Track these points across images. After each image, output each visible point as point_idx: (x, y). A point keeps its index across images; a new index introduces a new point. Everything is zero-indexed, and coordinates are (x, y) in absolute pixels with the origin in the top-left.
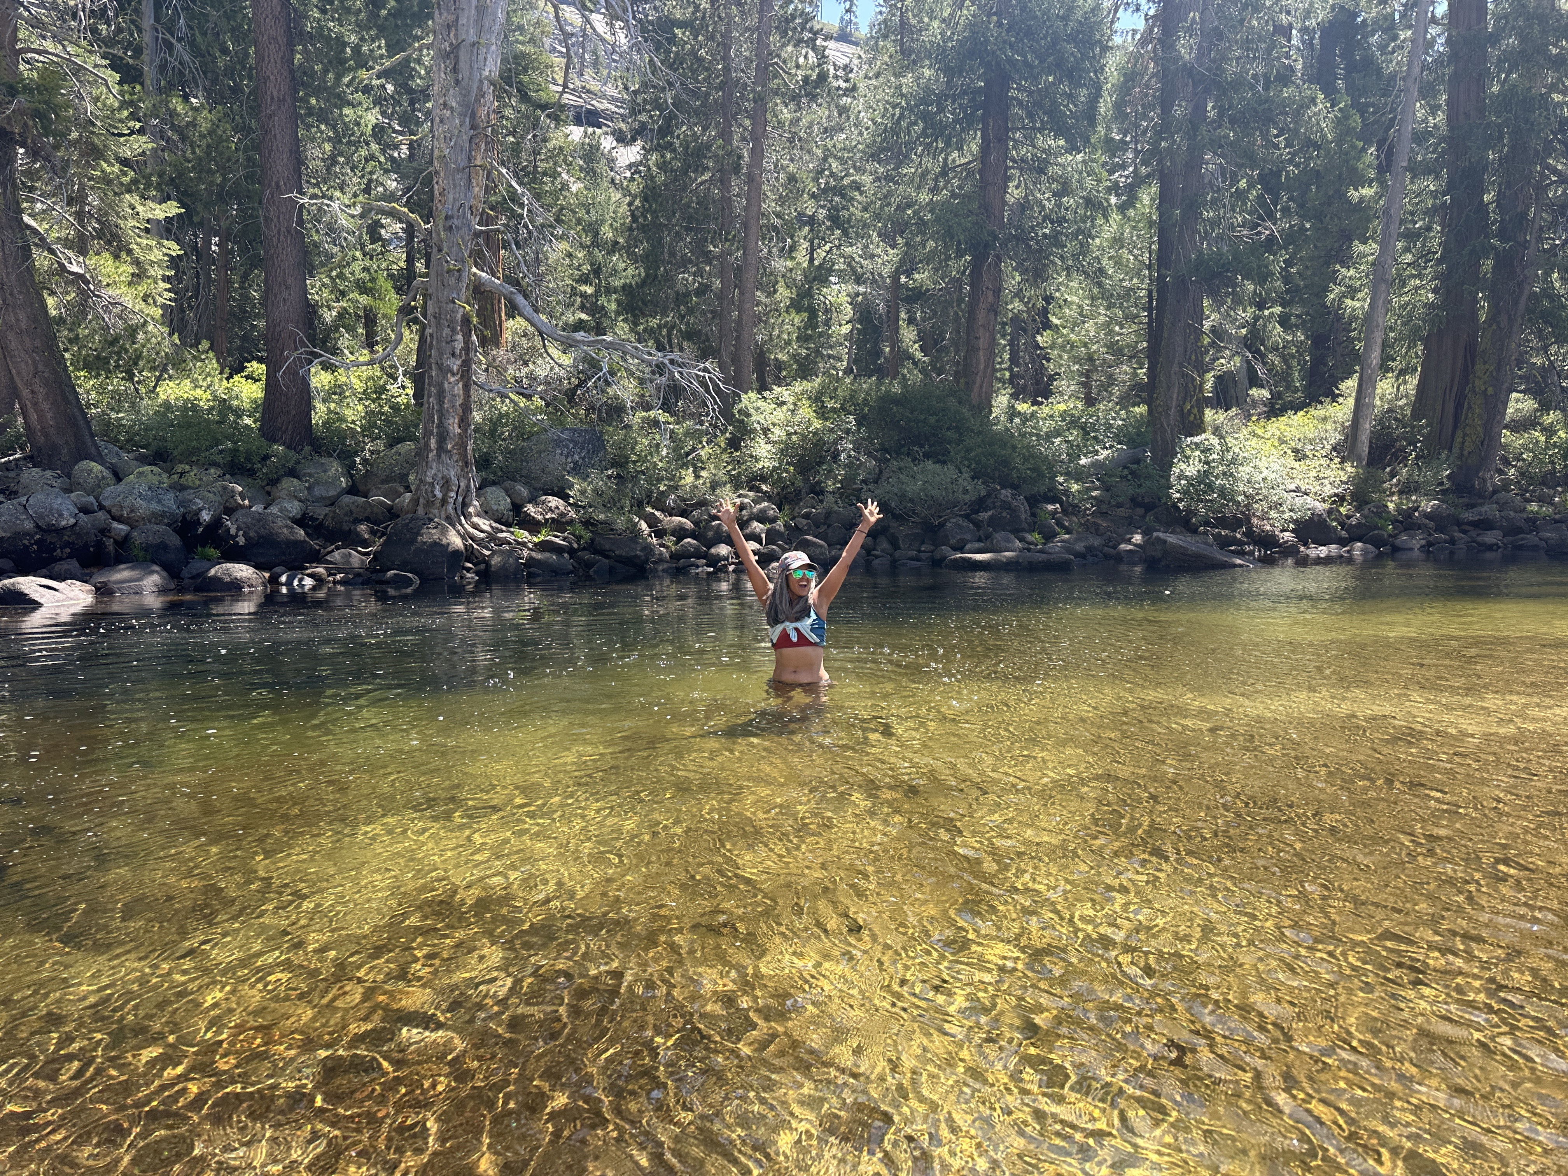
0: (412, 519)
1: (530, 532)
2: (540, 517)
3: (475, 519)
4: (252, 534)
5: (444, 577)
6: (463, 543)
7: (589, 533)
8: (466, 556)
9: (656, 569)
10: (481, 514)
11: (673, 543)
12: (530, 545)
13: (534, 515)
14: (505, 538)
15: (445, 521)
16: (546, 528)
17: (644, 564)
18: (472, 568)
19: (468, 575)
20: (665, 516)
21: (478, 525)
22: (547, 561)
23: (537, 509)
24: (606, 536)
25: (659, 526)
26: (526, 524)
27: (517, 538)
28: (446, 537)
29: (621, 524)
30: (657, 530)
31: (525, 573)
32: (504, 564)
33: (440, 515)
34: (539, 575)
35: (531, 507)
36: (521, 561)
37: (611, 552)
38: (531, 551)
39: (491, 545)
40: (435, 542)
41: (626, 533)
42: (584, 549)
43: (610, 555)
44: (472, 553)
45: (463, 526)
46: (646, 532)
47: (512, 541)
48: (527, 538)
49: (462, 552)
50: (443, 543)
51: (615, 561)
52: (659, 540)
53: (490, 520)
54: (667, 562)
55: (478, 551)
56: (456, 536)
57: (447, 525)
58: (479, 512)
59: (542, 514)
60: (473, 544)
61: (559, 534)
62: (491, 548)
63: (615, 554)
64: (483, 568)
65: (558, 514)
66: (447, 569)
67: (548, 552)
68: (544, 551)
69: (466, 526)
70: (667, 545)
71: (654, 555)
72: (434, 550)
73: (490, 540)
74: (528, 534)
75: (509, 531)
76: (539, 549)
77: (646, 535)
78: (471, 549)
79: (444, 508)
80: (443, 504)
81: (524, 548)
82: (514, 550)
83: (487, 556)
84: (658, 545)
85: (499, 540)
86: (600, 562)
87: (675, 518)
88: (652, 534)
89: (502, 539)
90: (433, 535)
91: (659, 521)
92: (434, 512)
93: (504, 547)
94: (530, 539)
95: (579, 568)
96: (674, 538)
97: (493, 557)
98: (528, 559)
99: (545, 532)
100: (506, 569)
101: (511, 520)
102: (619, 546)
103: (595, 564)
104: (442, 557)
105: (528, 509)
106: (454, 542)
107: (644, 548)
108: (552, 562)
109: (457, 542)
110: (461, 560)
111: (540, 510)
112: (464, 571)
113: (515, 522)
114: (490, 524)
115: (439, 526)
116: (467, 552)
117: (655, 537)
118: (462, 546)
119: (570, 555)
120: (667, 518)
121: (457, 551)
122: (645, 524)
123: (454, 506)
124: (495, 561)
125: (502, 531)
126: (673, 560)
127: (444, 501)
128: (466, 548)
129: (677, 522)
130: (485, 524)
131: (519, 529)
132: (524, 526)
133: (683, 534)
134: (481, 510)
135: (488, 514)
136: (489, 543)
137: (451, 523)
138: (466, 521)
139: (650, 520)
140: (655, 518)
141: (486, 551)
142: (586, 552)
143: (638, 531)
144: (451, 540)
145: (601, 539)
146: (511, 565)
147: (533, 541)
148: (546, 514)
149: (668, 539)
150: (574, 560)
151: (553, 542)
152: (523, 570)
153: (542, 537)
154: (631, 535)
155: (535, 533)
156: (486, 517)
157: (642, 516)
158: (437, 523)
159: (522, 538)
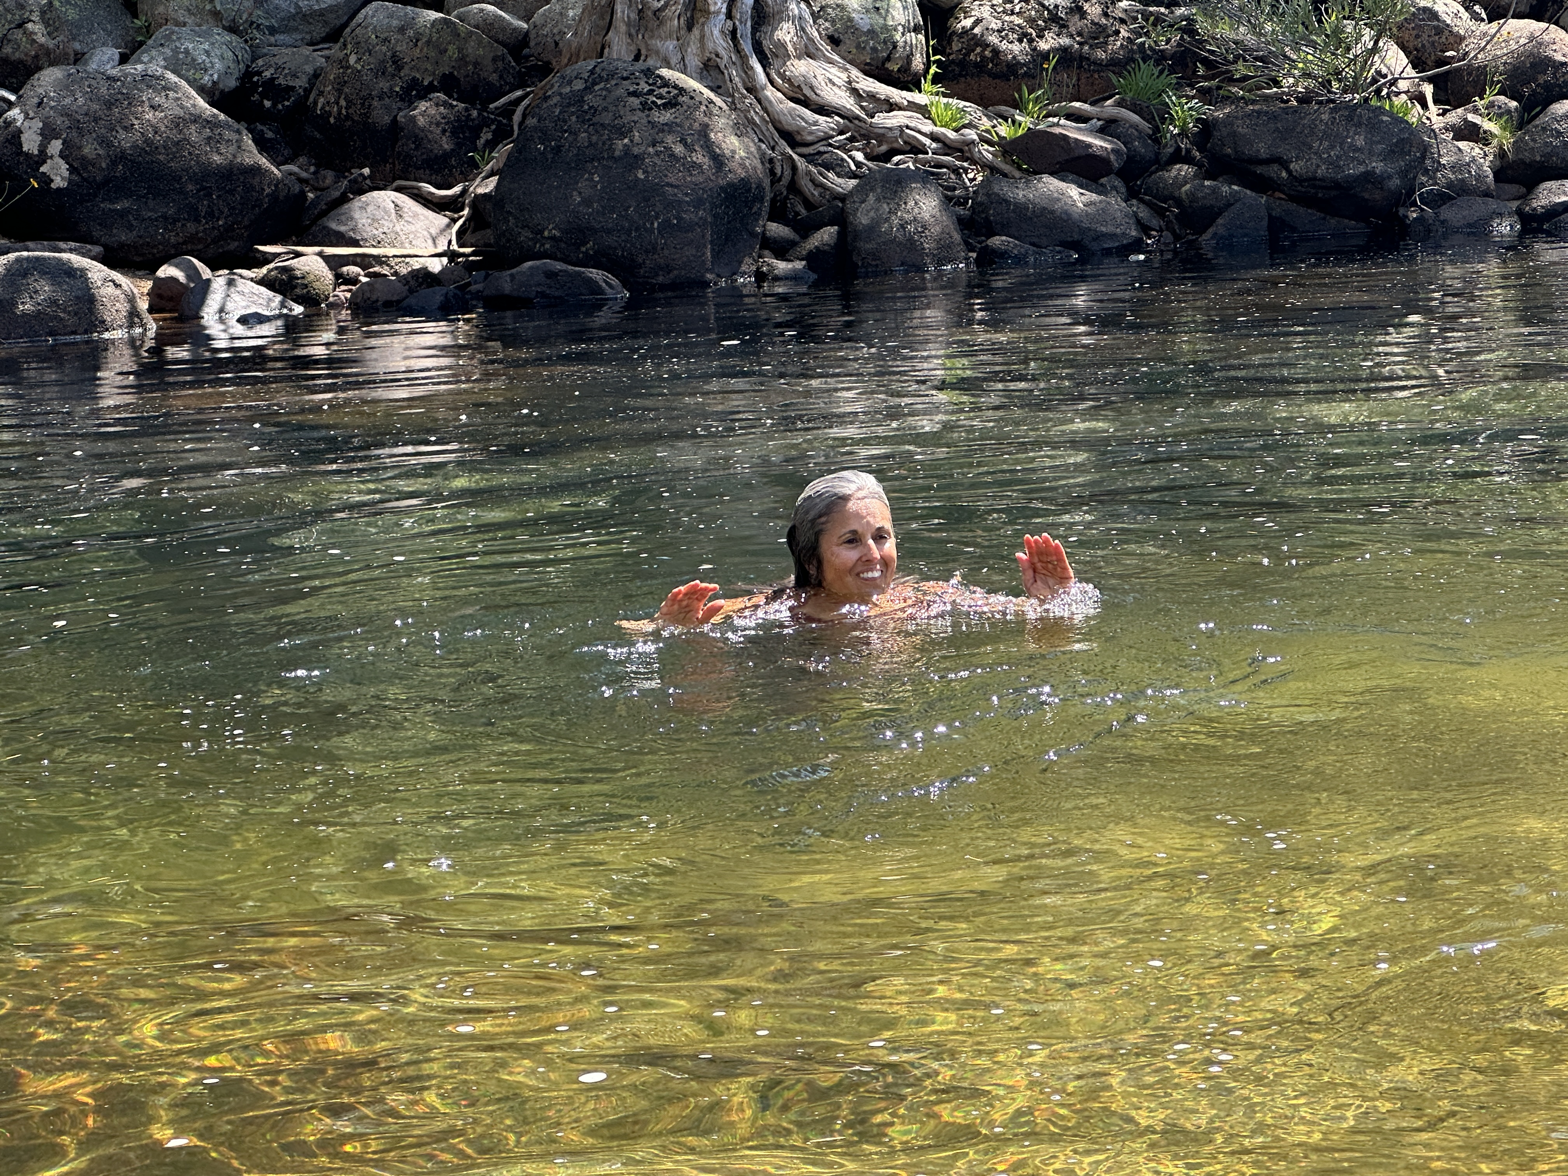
0: (594, 79)
1: (983, 102)
2: (1016, 49)
3: (799, 67)
4: (90, 149)
5: (703, 276)
6: (763, 155)
7: (1193, 97)
8: (773, 201)
9: (1443, 222)
10: (818, 49)
11: (1506, 122)
12: (986, 152)
13: (996, 41)
14: (902, 131)
15: (701, 79)
16: (1040, 87)
17: (1397, 205)
18: (793, 244)
19: (782, 266)
20: (1476, 17)
21: (812, 88)
22: (1050, 207)
23: (1007, 18)
24: (1257, 107)
25: (1453, 57)
26: (972, 76)
27: (943, 130)
28: (706, 136)
29: (1310, 57)
30: (1447, 73)
31: (974, 255)
32: (902, 227)
33: (683, 59)
34: (1020, 261)
35: (986, 15)
36: (960, 210)
37: (1275, 167)
38: (992, 173)
39: (853, 159)
40: (673, 155)
41: (1329, 92)
42: (1178, 157)
43: (1270, 179)
44: (793, 187)
45: (760, 96)
46: (1403, 85)
47: (927, 141)
48: (976, 127)
49: (759, 186)
50: (700, 157)
51: (1291, 198)
52: (1453, 113)
53: (848, 66)
54: (1487, 194)
55: (813, 181)
56: (739, 130)
57: (708, 93)
58: (811, 40)
59: (1025, 35)
60: (795, 157)
61: (1086, 107)
62: (853, 168)
63: (1289, 172)
64: (832, 242)
65: (1080, 34)
66: (713, 250)
67: (1052, 174)
68: (1036, 173)
69: (771, 93)
70: (1485, 132)
71: (1437, 170)
72: (669, 185)
73: (852, 139)
74: (979, 114)
75: (913, 106)
76: (1019, 168)
77: (1404, 97)
78: (788, 173)
79: (696, 32)
80: (692, 17)
81: (966, 164)
82: (933, 174)
83: (843, 198)
84: (1447, 130)
85: (881, 138)
86: (1238, 205)
87: (1513, 24)
88: (1428, 90)
89: (890, 134)
90: (663, 131)
91: (1451, 39)
92: (663, 51)
93: (897, 164)
94: (987, 131)
95: (1160, 230)
96: (1514, 104)
97: (863, 202)
98: (981, 204)
99: (1037, 100)
100: (911, 240)
101: (918, 63)
102: (1304, 144)
103: (1219, 214)
104: (697, 208)
105: (978, 22)
106: (734, 152)
107: (1396, 144)
108: (1066, 212)
109: (743, 154)
110: (758, 214)
111: (1018, 20)
112: (766, 252)
113: (933, 69)
114: (850, 83)
115: (681, 99)
116: (777, 186)
117: (1436, 102)
118: (760, 166)
119: (1126, 182)
120: (1484, 27)
121: (745, 183)
122: (1402, 54)
123: (729, 23)
124: (872, 214)
125: (891, 104)
126: (1507, 187)
127: (694, 9)
128: (772, 172)
129: (1523, 41)
130: (834, 84)
131: (945, 95)
132: (962, 86)
133: (1547, 86)
134: (816, 34)
135: (842, 47)
136: (846, 151)
137: (719, 87)
138: (768, 75)
139: (1417, 36)
140: (1436, 28)
141: (840, 181)
142: (1185, 170)
143: (1374, 81)
144: (724, 146)
145: (1237, 118)
146: (924, 227)
147: (996, 139)
148: (1041, 37)
149: (1491, 105)
150: (1141, 201)
151: (1065, 137)
152: (966, 243)
153: (1026, 121)
154: (1348, 97)
155: (1003, 108)
156: (836, 58)
157: (1386, 22)
158: (676, 87)
159: (956, 130)
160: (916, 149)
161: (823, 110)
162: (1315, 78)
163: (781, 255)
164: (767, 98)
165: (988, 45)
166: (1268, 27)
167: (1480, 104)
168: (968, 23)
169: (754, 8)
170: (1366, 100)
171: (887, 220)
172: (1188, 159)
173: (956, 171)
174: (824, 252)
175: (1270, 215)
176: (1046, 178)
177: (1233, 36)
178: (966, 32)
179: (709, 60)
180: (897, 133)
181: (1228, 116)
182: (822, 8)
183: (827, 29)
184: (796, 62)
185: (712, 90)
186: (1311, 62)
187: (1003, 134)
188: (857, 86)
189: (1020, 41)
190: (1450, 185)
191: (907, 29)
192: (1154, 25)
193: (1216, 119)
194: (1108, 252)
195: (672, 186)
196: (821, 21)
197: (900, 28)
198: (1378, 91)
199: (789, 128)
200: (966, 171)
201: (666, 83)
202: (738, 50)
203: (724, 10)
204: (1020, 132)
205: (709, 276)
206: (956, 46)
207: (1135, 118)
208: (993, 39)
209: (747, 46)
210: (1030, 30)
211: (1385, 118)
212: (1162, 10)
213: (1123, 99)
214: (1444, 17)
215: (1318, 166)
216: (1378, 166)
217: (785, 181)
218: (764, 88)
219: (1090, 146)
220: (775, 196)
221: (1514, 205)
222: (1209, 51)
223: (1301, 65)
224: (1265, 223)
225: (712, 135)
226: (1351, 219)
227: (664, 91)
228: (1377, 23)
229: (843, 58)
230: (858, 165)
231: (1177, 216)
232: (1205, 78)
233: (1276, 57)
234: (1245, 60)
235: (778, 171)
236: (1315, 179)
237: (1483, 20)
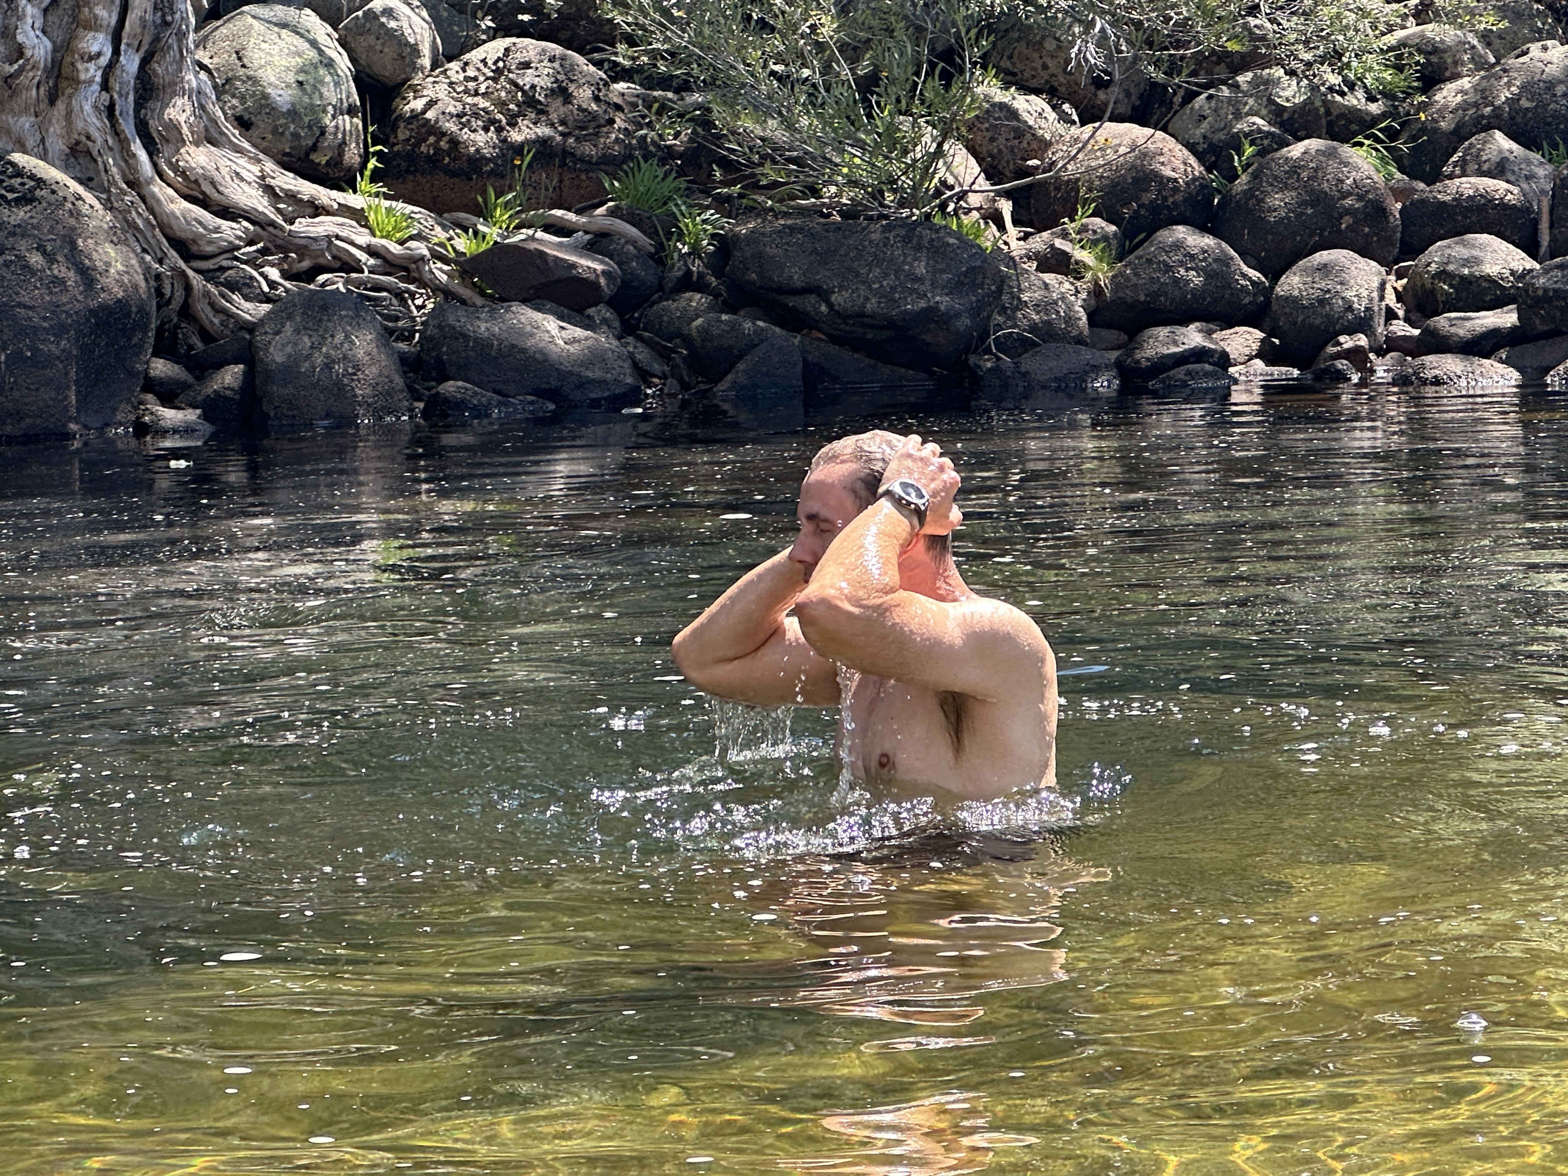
1: (436, 207)
2: (480, 140)
3: (198, 157)
5: (65, 426)
6: (147, 269)
7: (708, 208)
8: (160, 330)
9: (1025, 374)
10: (222, 133)
11: (1103, 251)
12: (440, 272)
13: (454, 128)
14: (330, 242)
15: (66, 168)
16: (511, 189)
17: (967, 351)
18: (185, 386)
19: (170, 416)
20: (1065, 118)
21: (213, 183)
22: (521, 344)
23: (469, 100)
24: (789, 222)
25: (1037, 167)
26: (423, 173)
27: (384, 242)
28: (73, 245)
29: (857, 161)
30: (1029, 186)
31: (421, 405)
32: (328, 366)
33: (43, 140)
34: (481, 412)
35: (442, 95)
36: (403, 346)
37: (813, 298)
38: (446, 299)
39: (266, 278)
40: (27, 267)
41: (882, 205)
42: (687, 283)
43: (806, 314)
44: (186, 312)
45: (145, 192)
46: (974, 200)
47: (362, 256)
48: (426, 239)
49: (141, 310)
50: (61, 270)
51: (834, 340)
52: (1037, 238)
53: (261, 156)
54: (1079, 341)
55: (212, 304)
56: (116, 237)
57: (75, 187)
58: (214, 121)
59: (493, 122)
60: (190, 273)
61: (571, 216)
62: (266, 289)
63: (830, 305)
64: (236, 385)
65: (563, 123)
66: (78, 392)
67: (524, 301)
68: (503, 300)
69: (160, 190)
70: (1077, 262)
71: (1018, 309)
72: (20, 305)
73: (264, 252)
74: (431, 222)
75: (345, 210)
76: (483, 294)
77: (975, 215)
78: (179, 293)
79: (61, 105)
80: (56, 85)
81: (412, 287)
82: (369, 298)
83: (250, 328)
84: (1030, 258)
85: (303, 251)
86: (764, 346)
87: (1110, 130)
88: (1006, 207)
89: (315, 246)
90: (14, 234)
91: (1035, 145)
92: (15, 129)
93: (323, 285)
94: (441, 245)
95: (664, 377)
96: (1114, 228)
97: (278, 333)
98: (431, 339)
99: (507, 206)
100: (339, 386)
101: (352, 154)
102: (849, 270)
103: (740, 357)
104: (58, 336)
105: (431, 104)
106: (108, 264)
107: (965, 275)
108: (541, 351)
109: (120, 267)
110: (139, 348)
111: (483, 103)
112: (150, 397)
113: (372, 163)
114: (263, 178)
115: (38, 193)
116: (165, 311)
117: (1016, 223)
118: (143, 284)
119: (621, 315)
120: (1075, 131)
121: (122, 305)
122: (972, 161)
123: (105, 96)
124: (289, 349)
125: (317, 207)
126: (1104, 333)
127: (59, 76)
128: (159, 292)
129: (1122, 150)
130: (242, 179)
131: (387, 197)
132: (410, 186)
133: (1153, 208)
134: (220, 113)
135: (254, 133)
136: (257, 267)
137: (91, 179)
138: (155, 165)
139: (992, 140)
140: (1015, 129)
141: (247, 305)
142: (697, 300)
143: (938, 193)
144: (95, 256)
145: (763, 234)
146: (357, 368)
147: (452, 255)
148: (513, 124)
149: (1084, 229)
150: (640, 338)
151: (542, 254)
152: (410, 389)
153: (493, 233)
154: (905, 212)
155: (462, 215)
156: (246, 145)
157: (953, 120)
158: (32, 177)
159: (402, 243)
160: (348, 266)
161: (227, 212)
162: (864, 187)
163: (168, 400)
164: (154, 196)
165: (444, 134)
166: (804, 121)
167: (1071, 227)
168: (418, 104)
169: (138, 78)
170: (928, 216)
171: (308, 357)
172: (700, 286)
173: (399, 295)
174: (226, 398)
175: (805, 361)
176: (516, 307)
177: (759, 132)
178: (416, 116)
179: (78, 143)
180: (324, 245)
181: (753, 232)
182: (228, 80)
183: (234, 107)
184: (192, 149)
185: (81, 182)
186: (858, 167)
187: (461, 249)
188: (273, 182)
189: (486, 129)
190: (1033, 328)
191: (338, 111)
192: (659, 113)
193: (737, 236)
194: (595, 403)
195: (26, 307)
196: (227, 97)
197: (330, 109)
198: (943, 206)
199: (183, 235)
200: (413, 296)
201: (19, 172)
202: (116, 132)
203: (98, 79)
204: (484, 247)
205: (73, 427)
206: (403, 134)
207: (633, 231)
208: (451, 126)
209: (128, 127)
210: (499, 116)
211: (952, 241)
212: (670, 95)
213: (617, 207)
214: (1025, 116)
215: (867, 299)
216: (943, 301)
217: (176, 305)
218: (149, 182)
219: (574, 266)
220: (163, 324)
221: (1113, 355)
222: (728, 149)
223: (845, 170)
224: (799, 369)
225: (80, 242)
226: (908, 368)
227: (16, 182)
228: (940, 120)
229: (254, 145)
230: (272, 285)
231: (685, 359)
232: (725, 184)
233: (814, 159)
234: (774, 162)
235: (167, 291)
236: (863, 315)
237: (1073, 123)
